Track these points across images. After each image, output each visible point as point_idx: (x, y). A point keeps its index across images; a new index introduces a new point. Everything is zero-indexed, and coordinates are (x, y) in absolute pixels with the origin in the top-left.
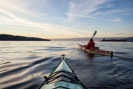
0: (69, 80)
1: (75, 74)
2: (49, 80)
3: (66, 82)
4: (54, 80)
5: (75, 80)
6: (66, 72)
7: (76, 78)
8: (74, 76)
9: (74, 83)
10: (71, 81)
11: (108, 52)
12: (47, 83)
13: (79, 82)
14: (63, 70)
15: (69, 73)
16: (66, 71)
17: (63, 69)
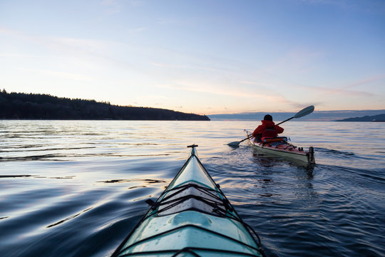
0: (210, 209)
1: (222, 193)
2: (161, 208)
3: (203, 214)
4: (172, 206)
5: (223, 208)
6: (202, 188)
7: (226, 202)
8: (220, 199)
9: (220, 216)
10: (214, 211)
11: (301, 150)
12: (156, 215)
13: (233, 213)
14: (193, 183)
15: (208, 190)
16: (200, 185)
17: (195, 180)
